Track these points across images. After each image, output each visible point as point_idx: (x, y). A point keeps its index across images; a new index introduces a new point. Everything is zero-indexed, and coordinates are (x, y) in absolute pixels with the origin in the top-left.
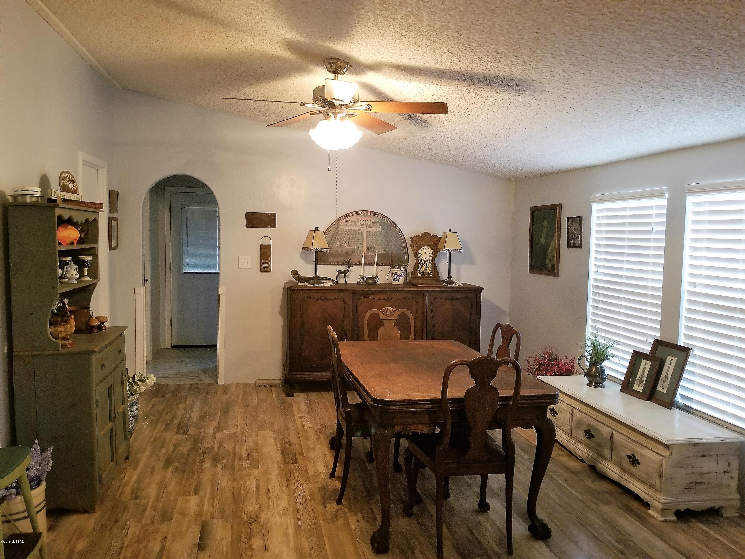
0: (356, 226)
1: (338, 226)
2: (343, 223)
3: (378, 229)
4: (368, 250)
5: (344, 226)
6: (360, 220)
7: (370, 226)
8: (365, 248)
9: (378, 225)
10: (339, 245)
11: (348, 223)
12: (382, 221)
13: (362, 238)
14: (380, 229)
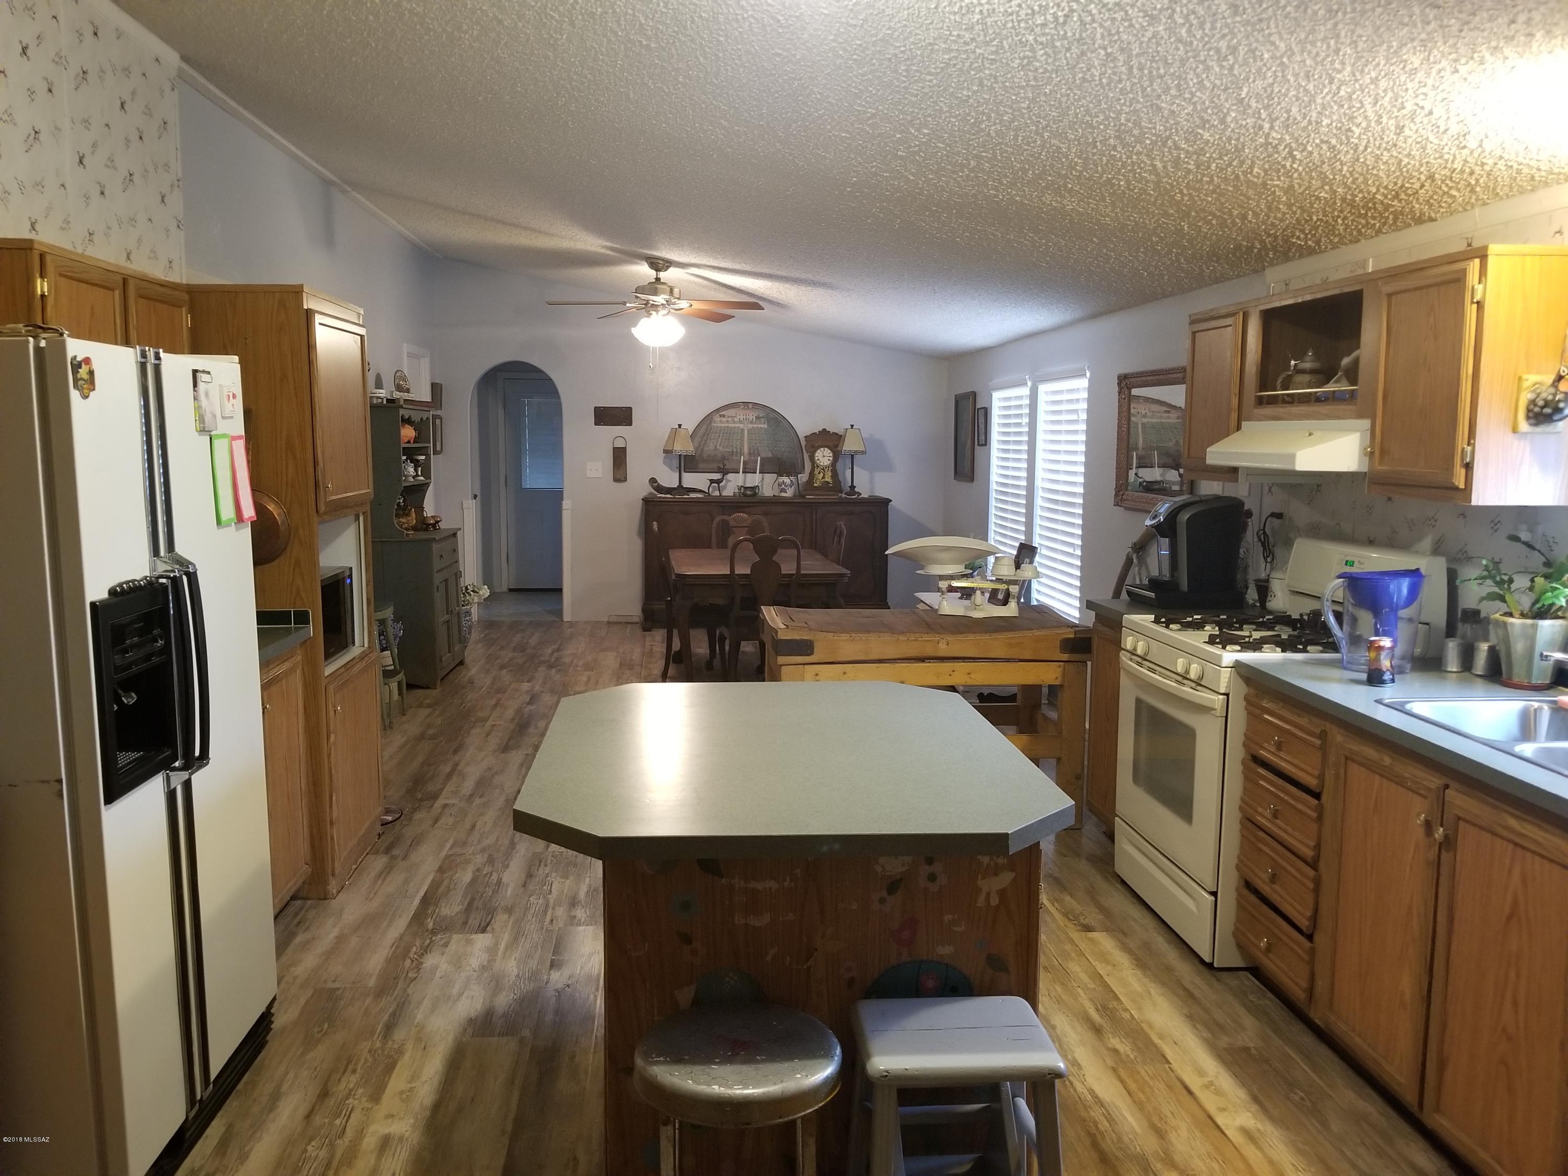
0: (734, 422)
1: (710, 423)
2: (717, 418)
3: (762, 426)
4: (750, 454)
5: (718, 422)
6: (740, 414)
7: (752, 422)
8: (746, 450)
9: (762, 420)
10: (711, 447)
11: (723, 419)
12: (767, 415)
13: (742, 437)
14: (766, 426)
